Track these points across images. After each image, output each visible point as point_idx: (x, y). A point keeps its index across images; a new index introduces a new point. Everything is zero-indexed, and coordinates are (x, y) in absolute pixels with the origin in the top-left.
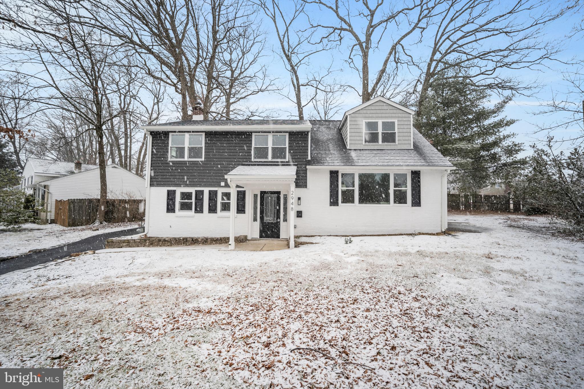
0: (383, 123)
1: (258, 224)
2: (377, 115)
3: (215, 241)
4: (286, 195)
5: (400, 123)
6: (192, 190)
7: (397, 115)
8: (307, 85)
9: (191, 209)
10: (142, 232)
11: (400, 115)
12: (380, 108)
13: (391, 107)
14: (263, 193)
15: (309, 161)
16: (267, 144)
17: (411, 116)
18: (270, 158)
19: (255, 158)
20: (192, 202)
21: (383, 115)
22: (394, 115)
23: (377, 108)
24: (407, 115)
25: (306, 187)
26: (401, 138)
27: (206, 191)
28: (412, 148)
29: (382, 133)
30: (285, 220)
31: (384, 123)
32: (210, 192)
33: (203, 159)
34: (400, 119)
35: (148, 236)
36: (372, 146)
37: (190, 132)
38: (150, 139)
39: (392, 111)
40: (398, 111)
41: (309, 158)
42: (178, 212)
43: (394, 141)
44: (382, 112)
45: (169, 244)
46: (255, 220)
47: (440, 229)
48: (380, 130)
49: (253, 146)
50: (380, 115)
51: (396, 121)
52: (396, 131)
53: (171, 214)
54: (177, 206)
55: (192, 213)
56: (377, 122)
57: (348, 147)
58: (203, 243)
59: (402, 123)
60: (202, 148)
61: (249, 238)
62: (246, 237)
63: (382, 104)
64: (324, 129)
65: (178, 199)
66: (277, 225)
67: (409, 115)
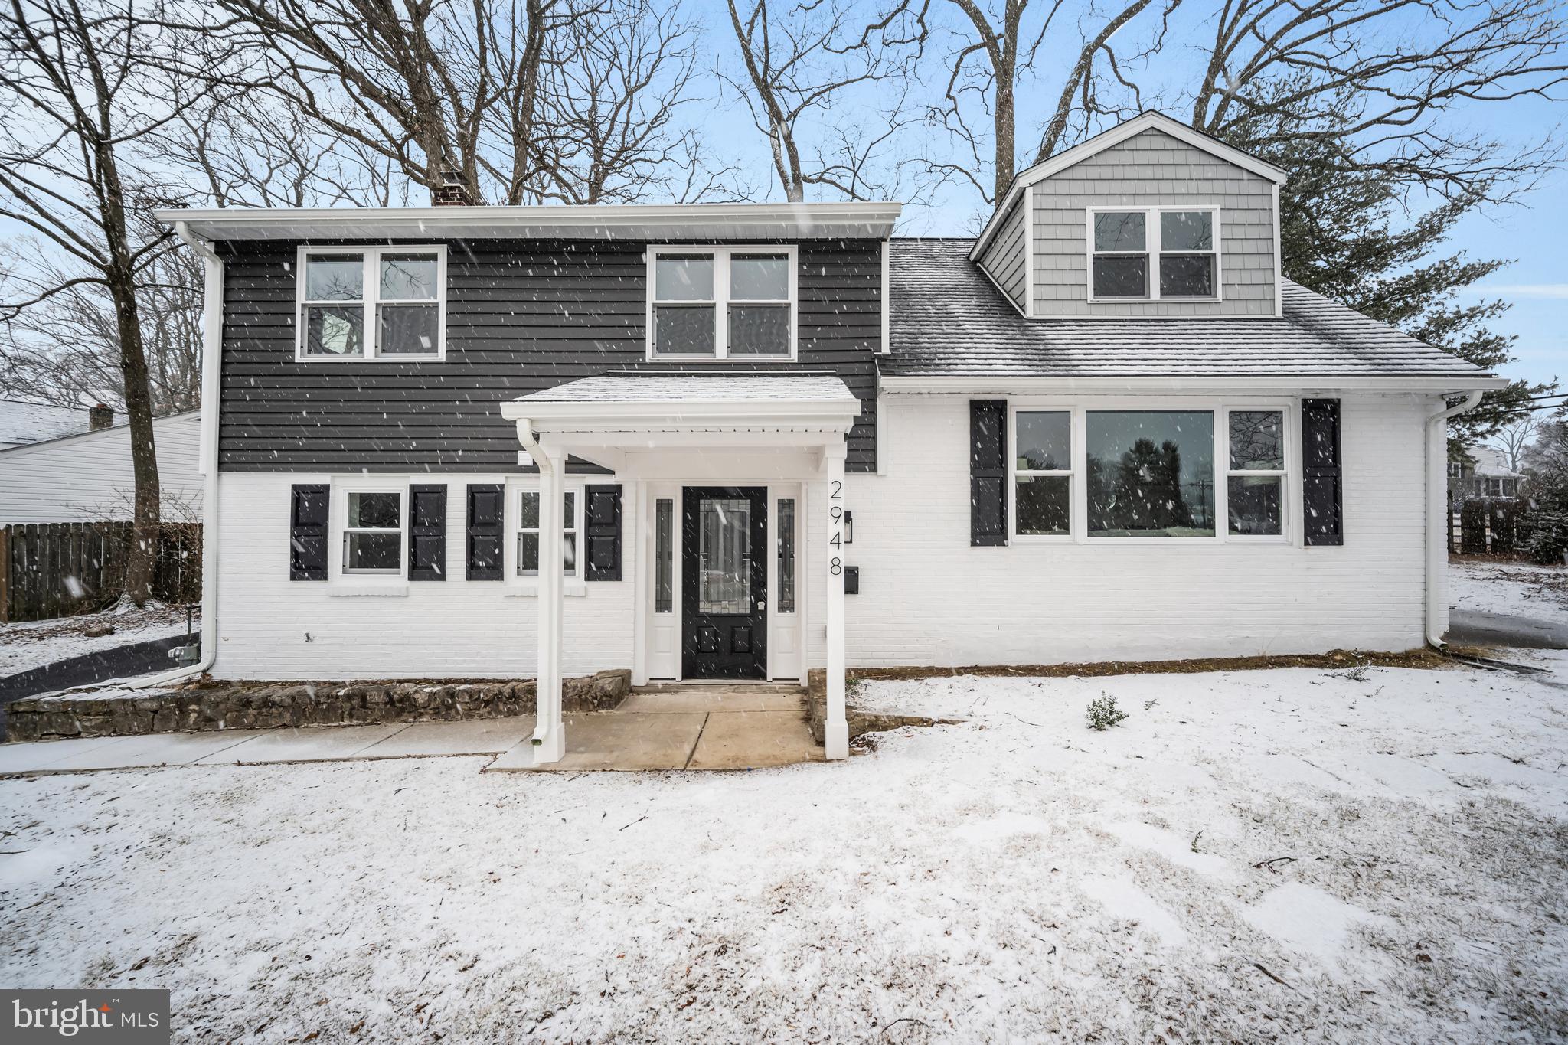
0: (1165, 216)
1: (674, 620)
2: (1141, 187)
3: (487, 703)
4: (791, 502)
5: (1231, 217)
6: (398, 484)
7: (1219, 187)
8: (820, 179)
9: (395, 564)
10: (191, 662)
11: (1232, 188)
12: (1153, 157)
13: (1194, 158)
14: (693, 496)
15: (883, 359)
16: (710, 292)
17: (1276, 189)
18: (722, 352)
19: (660, 347)
20: (398, 536)
21: (1166, 187)
22: (1206, 187)
23: (1140, 158)
24: (1256, 187)
25: (874, 470)
26: (1235, 278)
27: (457, 486)
28: (1279, 314)
29: (1162, 257)
30: (787, 604)
31: (1168, 219)
32: (473, 491)
33: (441, 356)
34: (1232, 202)
35: (217, 675)
36: (1123, 306)
37: (384, 242)
38: (213, 273)
39: (1196, 172)
40: (1223, 172)
41: (886, 350)
42: (341, 578)
43: (1208, 290)
44: (1159, 173)
45: (288, 716)
46: (663, 604)
47: (1420, 635)
48: (1154, 246)
49: (651, 298)
50: (1151, 187)
51: (1215, 209)
52: (1217, 247)
53: (310, 588)
54: (337, 551)
55: (397, 580)
56: (1142, 215)
57: (1029, 314)
58: (437, 712)
59: (1239, 217)
60: (436, 306)
61: (639, 680)
62: (625, 676)
63: (1159, 142)
64: (916, 263)
65: (340, 521)
66: (753, 628)
67: (1265, 188)
